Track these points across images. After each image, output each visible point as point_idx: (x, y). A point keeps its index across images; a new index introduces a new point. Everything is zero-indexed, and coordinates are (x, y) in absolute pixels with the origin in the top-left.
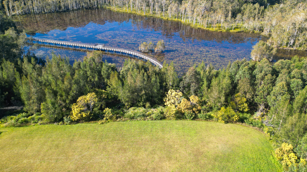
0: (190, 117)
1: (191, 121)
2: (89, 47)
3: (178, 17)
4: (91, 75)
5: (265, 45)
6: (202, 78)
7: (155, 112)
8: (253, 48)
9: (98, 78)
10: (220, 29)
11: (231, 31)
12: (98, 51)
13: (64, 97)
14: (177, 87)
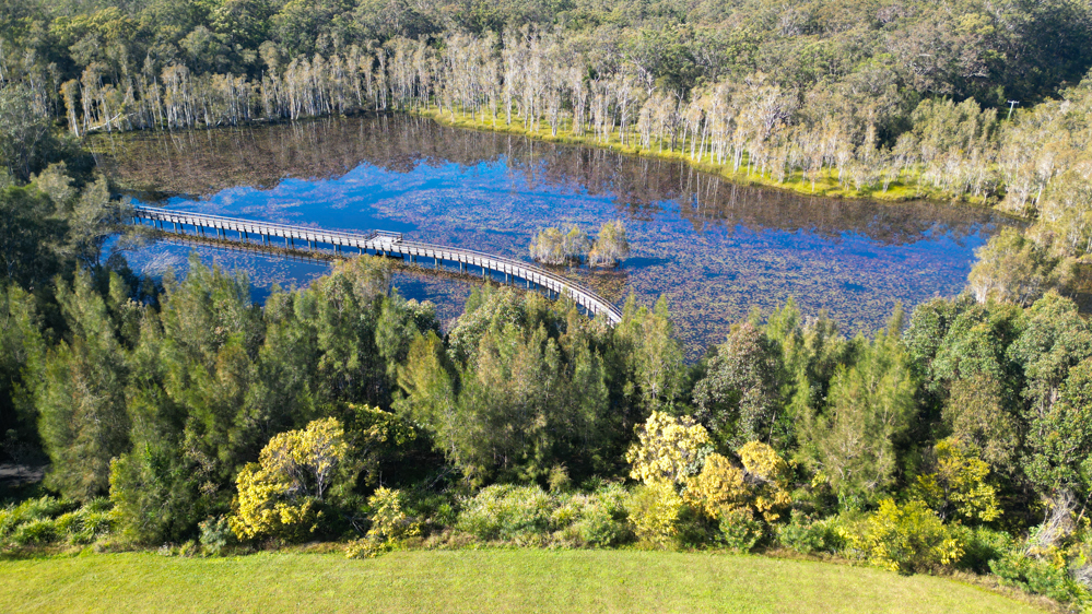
0: (741, 539)
1: (748, 558)
2: (345, 243)
3: (675, 145)
4: (332, 346)
5: (1027, 246)
6: (787, 368)
7: (589, 509)
8: (976, 255)
9: (361, 359)
10: (835, 189)
11: (877, 195)
12: (376, 259)
13: (211, 435)
14: (682, 403)
